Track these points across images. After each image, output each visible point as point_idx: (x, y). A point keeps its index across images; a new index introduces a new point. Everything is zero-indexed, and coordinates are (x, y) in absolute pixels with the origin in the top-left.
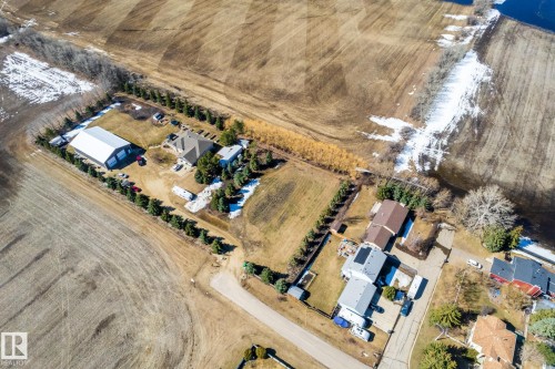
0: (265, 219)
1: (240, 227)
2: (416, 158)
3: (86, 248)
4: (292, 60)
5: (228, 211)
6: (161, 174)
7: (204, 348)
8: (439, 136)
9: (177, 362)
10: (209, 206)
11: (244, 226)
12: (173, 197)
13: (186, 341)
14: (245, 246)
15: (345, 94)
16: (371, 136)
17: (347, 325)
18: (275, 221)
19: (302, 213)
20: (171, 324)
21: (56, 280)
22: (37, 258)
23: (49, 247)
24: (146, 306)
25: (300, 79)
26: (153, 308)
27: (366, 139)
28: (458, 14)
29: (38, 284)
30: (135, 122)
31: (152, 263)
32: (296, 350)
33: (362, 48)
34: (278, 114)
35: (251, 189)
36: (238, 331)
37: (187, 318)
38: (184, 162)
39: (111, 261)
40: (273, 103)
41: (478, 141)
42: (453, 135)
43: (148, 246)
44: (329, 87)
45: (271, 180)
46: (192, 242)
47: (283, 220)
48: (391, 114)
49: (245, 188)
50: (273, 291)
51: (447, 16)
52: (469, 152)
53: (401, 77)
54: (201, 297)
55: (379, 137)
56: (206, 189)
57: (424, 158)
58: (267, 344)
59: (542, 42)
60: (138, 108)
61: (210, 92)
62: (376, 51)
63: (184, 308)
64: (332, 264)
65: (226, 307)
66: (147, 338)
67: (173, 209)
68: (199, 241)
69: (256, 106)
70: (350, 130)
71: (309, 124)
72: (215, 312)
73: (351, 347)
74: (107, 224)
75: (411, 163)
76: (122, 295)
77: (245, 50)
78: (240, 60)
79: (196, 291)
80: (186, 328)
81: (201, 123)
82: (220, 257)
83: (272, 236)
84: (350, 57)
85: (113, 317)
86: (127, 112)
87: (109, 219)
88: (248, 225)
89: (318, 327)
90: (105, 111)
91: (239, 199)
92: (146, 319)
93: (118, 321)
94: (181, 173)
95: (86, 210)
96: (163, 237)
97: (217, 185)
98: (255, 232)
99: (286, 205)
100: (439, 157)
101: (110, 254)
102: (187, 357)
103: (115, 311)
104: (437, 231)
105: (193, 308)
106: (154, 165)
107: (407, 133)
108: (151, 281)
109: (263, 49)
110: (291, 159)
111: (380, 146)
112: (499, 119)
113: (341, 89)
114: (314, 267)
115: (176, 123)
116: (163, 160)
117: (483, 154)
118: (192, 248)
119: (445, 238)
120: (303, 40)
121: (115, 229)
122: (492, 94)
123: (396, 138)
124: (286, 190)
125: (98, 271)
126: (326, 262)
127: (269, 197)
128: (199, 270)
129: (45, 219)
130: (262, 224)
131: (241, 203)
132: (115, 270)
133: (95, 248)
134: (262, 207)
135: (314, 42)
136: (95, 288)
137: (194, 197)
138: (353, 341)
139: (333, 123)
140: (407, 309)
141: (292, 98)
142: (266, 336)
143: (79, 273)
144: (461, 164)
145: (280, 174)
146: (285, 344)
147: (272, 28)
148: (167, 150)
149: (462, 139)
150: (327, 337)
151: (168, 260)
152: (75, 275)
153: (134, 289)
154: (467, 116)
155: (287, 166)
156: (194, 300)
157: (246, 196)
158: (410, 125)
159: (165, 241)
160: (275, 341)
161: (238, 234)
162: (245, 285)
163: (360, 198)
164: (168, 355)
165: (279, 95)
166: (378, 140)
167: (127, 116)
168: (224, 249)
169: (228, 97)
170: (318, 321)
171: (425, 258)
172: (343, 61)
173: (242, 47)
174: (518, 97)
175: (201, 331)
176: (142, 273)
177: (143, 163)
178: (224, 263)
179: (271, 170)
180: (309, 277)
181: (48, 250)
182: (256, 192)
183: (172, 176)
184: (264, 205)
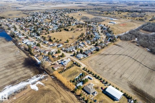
0: (76, 72)
5: (82, 74)
7: (87, 61)
14: (80, 69)
16: (43, 84)
18: (74, 71)
19: (69, 72)
35: (77, 77)
47: (73, 71)
64: (68, 65)
70: (47, 87)
85: (99, 65)
98: (78, 70)
99: (71, 73)
111: (44, 81)
116: (97, 88)
123: (38, 83)
124: (70, 76)
127: (74, 75)
131: (79, 75)
156: (88, 65)
162: (81, 65)
168: (84, 69)
175: (87, 62)
182: (76, 77)
183: (94, 83)
184: (75, 74)
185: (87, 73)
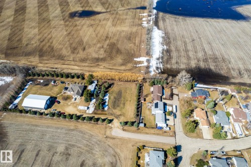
0: (118, 106)
1: (111, 112)
2: (155, 69)
3: (56, 143)
4: (95, 44)
5: (103, 108)
6: (69, 104)
8: (158, 59)
9: (116, 164)
10: (95, 109)
11: (112, 111)
12: (80, 111)
13: (115, 156)
14: (116, 118)
15: (121, 53)
16: (138, 66)
17: (161, 128)
18: (122, 105)
19: (129, 99)
20: (106, 154)
21: (51, 159)
22: (37, 155)
23: (39, 149)
24: (94, 152)
25: (102, 51)
26: (97, 151)
27: (136, 67)
28: (144, 13)
29: (45, 164)
30: (44, 88)
31: (87, 137)
32: (151, 142)
33: (118, 34)
34: (101, 67)
35: (107, 98)
36: (130, 145)
37: (111, 149)
38: (76, 97)
39: (70, 143)
40: (97, 63)
41: (170, 58)
42: (162, 57)
43: (81, 132)
44: (114, 51)
45: (113, 92)
46: (97, 124)
47: (124, 104)
48: (140, 56)
49: (105, 98)
50: (134, 128)
51: (141, 15)
52: (169, 62)
53: (137, 42)
54: (111, 140)
55: (140, 65)
56: (91, 103)
57: (157, 68)
58: (141, 144)
59: (173, 19)
60: (42, 81)
61: (69, 66)
62: (123, 34)
63: (108, 147)
64: (147, 112)
65: (121, 139)
66: (101, 162)
67: (83, 115)
68: (100, 122)
69: (91, 66)
70: (130, 66)
71: (114, 67)
72: (119, 143)
73: (166, 134)
74: (59, 131)
75: (154, 71)
76: (82, 152)
77: (74, 45)
78: (74, 50)
79: (108, 139)
80: (113, 152)
81: (73, 80)
82: (110, 125)
83: (124, 111)
84: (116, 38)
85: (84, 161)
86: (38, 84)
87: (58, 128)
88: (113, 110)
89: (153, 132)
90: (27, 87)
91: (105, 102)
92: (97, 156)
93: (87, 161)
94: (77, 101)
95: (46, 129)
96: (85, 126)
97: (94, 101)
98: (117, 112)
99: (122, 99)
100: (162, 66)
101: (68, 141)
102: (118, 161)
103: (84, 159)
104: (172, 90)
105: (111, 145)
106: (64, 102)
107: (148, 61)
108: (90, 143)
109: (81, 42)
110: (115, 82)
111: (142, 68)
112: (173, 48)
113: (119, 51)
114: (142, 115)
115: (63, 82)
116: (67, 98)
117: (174, 61)
118: (98, 126)
119: (175, 91)
120: (94, 36)
121: (64, 131)
122: (167, 40)
123: (145, 64)
124: (120, 94)
125: (67, 149)
126: (145, 112)
127: (115, 98)
128: (105, 132)
129: (30, 140)
130: (118, 108)
131: (107, 104)
132: (73, 146)
133: (60, 141)
134: (115, 102)
135: (99, 35)
136: (70, 155)
137: (88, 108)
138: (165, 132)
139: (122, 65)
140: (175, 116)
141: (103, 60)
142: (140, 142)
143: (60, 152)
144: (169, 66)
145: (115, 89)
146: (147, 142)
147: (79, 33)
148: (66, 94)
149: (165, 58)
150: (158, 134)
151: (92, 133)
152: (58, 154)
153: (85, 148)
154: (163, 50)
155: (115, 85)
157: (107, 100)
158: (148, 58)
159: (87, 127)
160: (143, 143)
161: (112, 114)
162: (124, 130)
163: (145, 88)
164: (112, 163)
165: (98, 60)
166: (141, 66)
167: (39, 86)
169: (78, 66)
170: (152, 131)
171: (172, 99)
172: (114, 40)
173: (71, 44)
174: (175, 39)
175: (118, 151)
176: (85, 142)
177: (59, 102)
178: (113, 126)
179: (110, 88)
180: (143, 119)
181: (40, 150)
182: (109, 98)
183: (74, 103)
184: (115, 101)
185: (96, 117)
